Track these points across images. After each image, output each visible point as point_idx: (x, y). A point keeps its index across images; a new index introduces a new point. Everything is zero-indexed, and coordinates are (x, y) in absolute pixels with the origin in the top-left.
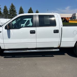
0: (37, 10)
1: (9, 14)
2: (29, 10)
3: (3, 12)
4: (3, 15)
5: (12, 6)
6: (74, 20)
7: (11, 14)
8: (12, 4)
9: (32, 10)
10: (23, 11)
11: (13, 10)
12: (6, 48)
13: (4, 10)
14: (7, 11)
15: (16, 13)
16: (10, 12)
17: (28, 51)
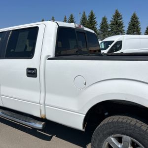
3: (99, 28)
4: (99, 34)
7: (112, 30)
14: (107, 26)
16: (112, 27)
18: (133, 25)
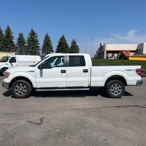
0: (74, 40)
1: (27, 46)
2: (61, 40)
3: (17, 43)
4: (16, 48)
5: (33, 34)
6: (140, 56)
7: (29, 46)
8: (32, 29)
9: (65, 40)
10: (49, 41)
11: (33, 40)
12: (38, 87)
13: (19, 39)
14: (24, 42)
15: (38, 44)
16: (29, 43)
17: (59, 90)
18: (47, 43)
